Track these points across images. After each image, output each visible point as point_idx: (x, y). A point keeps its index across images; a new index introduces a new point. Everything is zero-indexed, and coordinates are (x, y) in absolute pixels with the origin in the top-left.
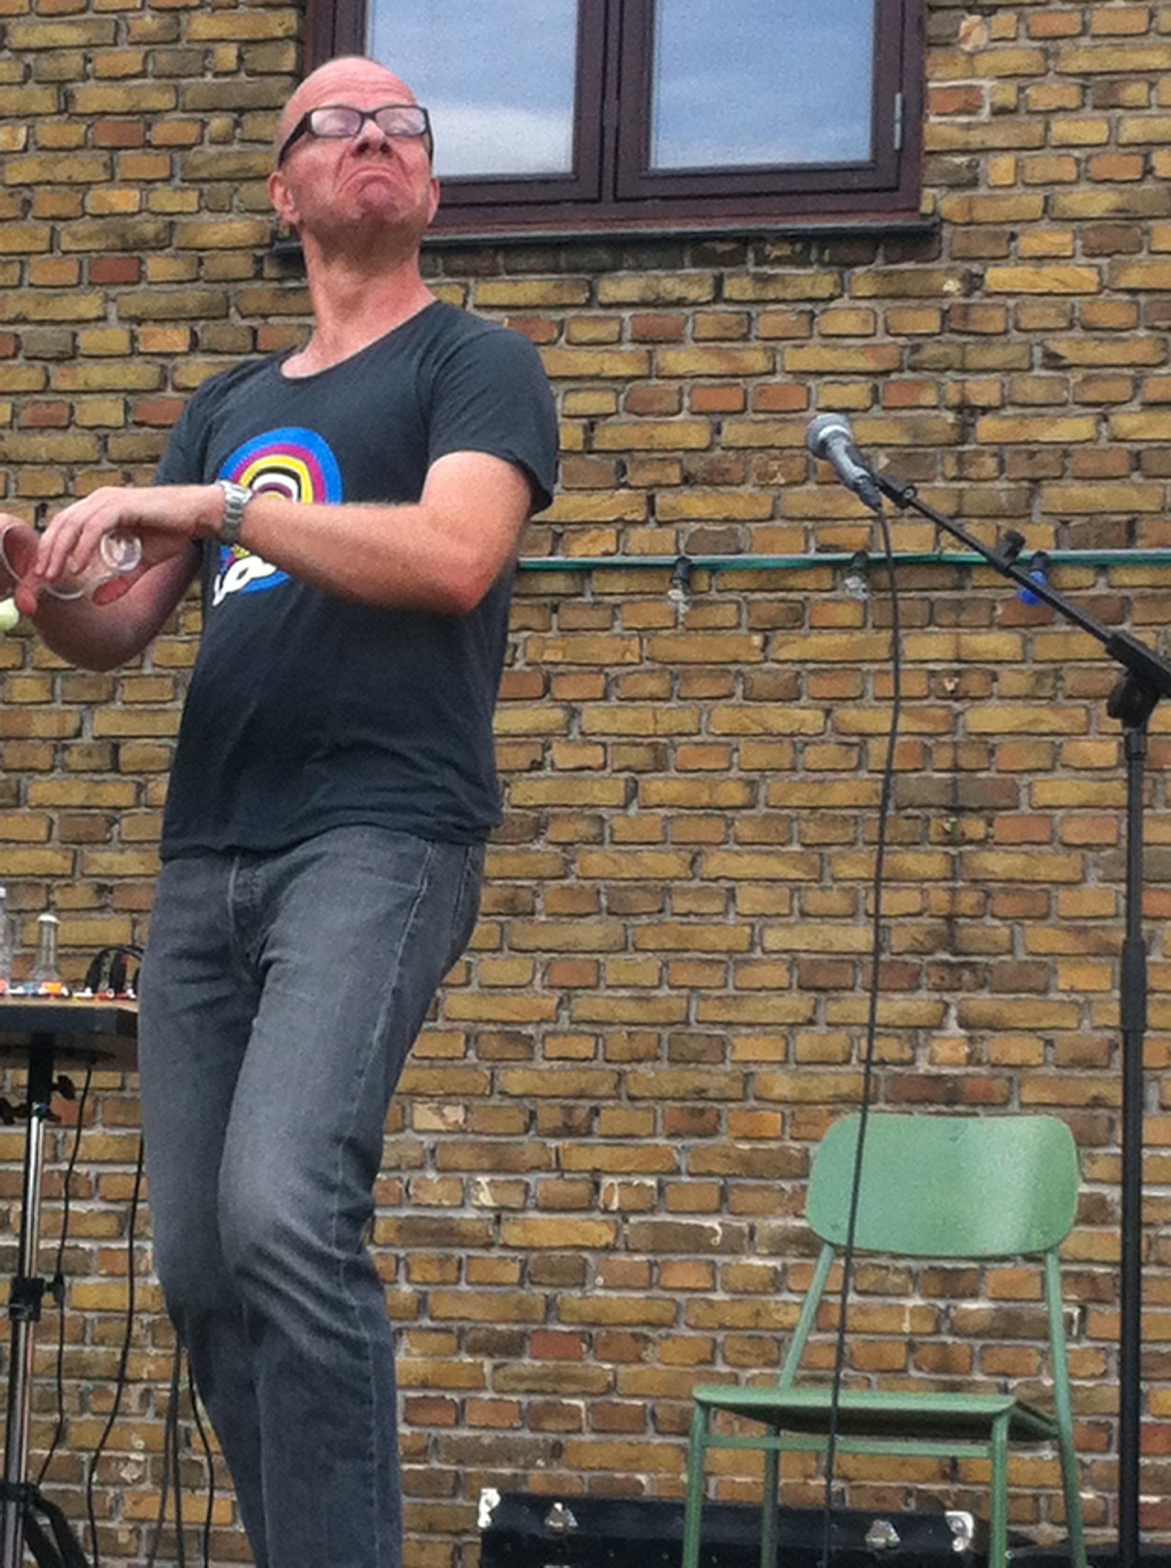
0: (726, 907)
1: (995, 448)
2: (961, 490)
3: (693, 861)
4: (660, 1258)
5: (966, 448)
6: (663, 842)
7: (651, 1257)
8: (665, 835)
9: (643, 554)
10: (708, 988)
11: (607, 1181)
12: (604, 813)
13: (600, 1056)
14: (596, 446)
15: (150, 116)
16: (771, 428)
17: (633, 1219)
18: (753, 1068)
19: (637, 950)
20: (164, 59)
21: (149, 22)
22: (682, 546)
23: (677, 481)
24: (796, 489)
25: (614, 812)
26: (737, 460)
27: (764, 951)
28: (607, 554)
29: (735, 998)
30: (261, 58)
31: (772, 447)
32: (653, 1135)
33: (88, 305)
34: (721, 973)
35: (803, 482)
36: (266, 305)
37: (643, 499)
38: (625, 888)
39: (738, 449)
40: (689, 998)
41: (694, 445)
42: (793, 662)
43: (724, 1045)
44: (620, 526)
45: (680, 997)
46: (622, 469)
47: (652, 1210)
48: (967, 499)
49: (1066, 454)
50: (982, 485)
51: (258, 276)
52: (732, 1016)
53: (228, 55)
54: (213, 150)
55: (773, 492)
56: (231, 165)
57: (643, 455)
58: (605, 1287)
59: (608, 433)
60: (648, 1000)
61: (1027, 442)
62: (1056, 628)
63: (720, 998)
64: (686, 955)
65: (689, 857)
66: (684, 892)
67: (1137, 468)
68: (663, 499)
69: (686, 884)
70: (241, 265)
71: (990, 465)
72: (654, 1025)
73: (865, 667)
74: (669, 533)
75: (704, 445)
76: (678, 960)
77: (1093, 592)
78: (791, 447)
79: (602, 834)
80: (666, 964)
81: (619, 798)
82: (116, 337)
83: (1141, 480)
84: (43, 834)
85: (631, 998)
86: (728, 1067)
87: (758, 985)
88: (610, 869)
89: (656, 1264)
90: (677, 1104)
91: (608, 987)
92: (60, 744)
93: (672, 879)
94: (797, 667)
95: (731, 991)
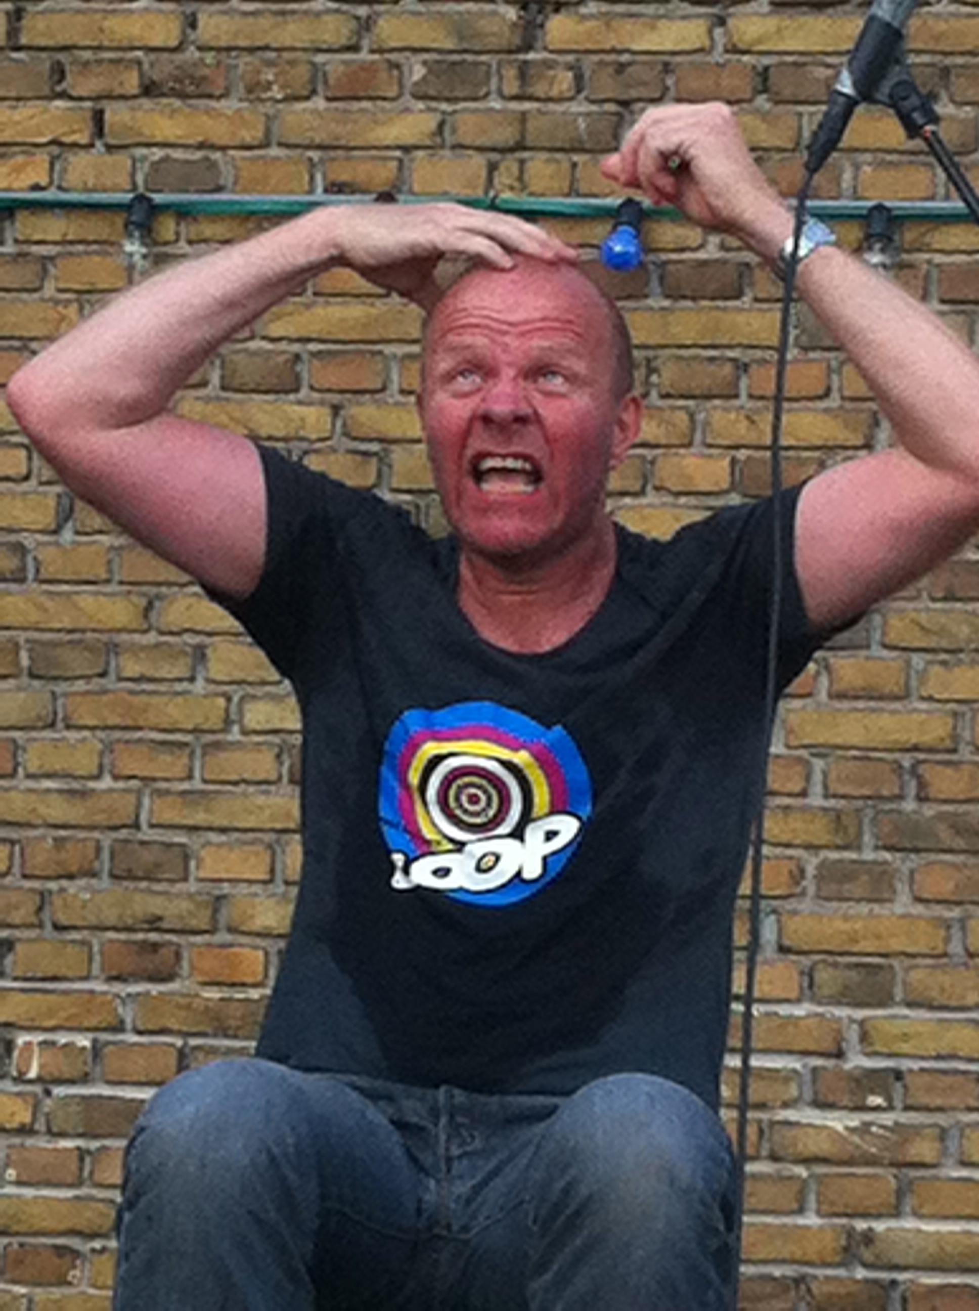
0: (194, 669)
1: (570, 58)
2: (524, 115)
3: (150, 606)
4: (94, 1145)
5: (531, 56)
6: (108, 581)
7: (80, 1143)
8: (110, 571)
9: (87, 190)
10: (166, 780)
11: (21, 1039)
12: (28, 540)
13: (16, 870)
14: (24, 41)
16: (265, 22)
17: (59, 1091)
18: (226, 888)
19: (68, 727)
22: (140, 179)
23: (135, 91)
24: (300, 106)
25: (40, 537)
26: (219, 63)
27: (244, 732)
28: (36, 188)
29: (203, 793)
31: (266, 48)
32: (86, 978)
34: (185, 760)
35: (307, 98)
37: (88, 115)
38: (55, 645)
39: (219, 50)
40: (139, 793)
41: (157, 42)
42: (291, 340)
43: (186, 858)
44: (55, 150)
45: (126, 791)
46: (59, 72)
47: (85, 1079)
48: (531, 125)
49: (667, 68)
50: (552, 106)
52: (200, 818)
55: (268, 108)
57: (87, 55)
58: (19, 1183)
59: (41, 24)
60: (84, 794)
61: (613, 51)
62: (650, 302)
63: (184, 793)
64: (138, 735)
65: (143, 602)
66: (135, 650)
67: (765, 90)
68: (115, 114)
69: (137, 637)
71: (565, 81)
72: (92, 828)
73: (388, 349)
74: (123, 160)
75: (174, 43)
76: (127, 742)
77: (701, 255)
78: (293, 49)
79: (23, 569)
80: (109, 747)
81: (48, 519)
83: (768, 106)
85: (60, 791)
86: (192, 886)
87: (234, 777)
88: (34, 617)
89: (89, 1152)
90: (123, 936)
91: (29, 776)
93: (119, 631)
94: (296, 347)
95: (197, 784)
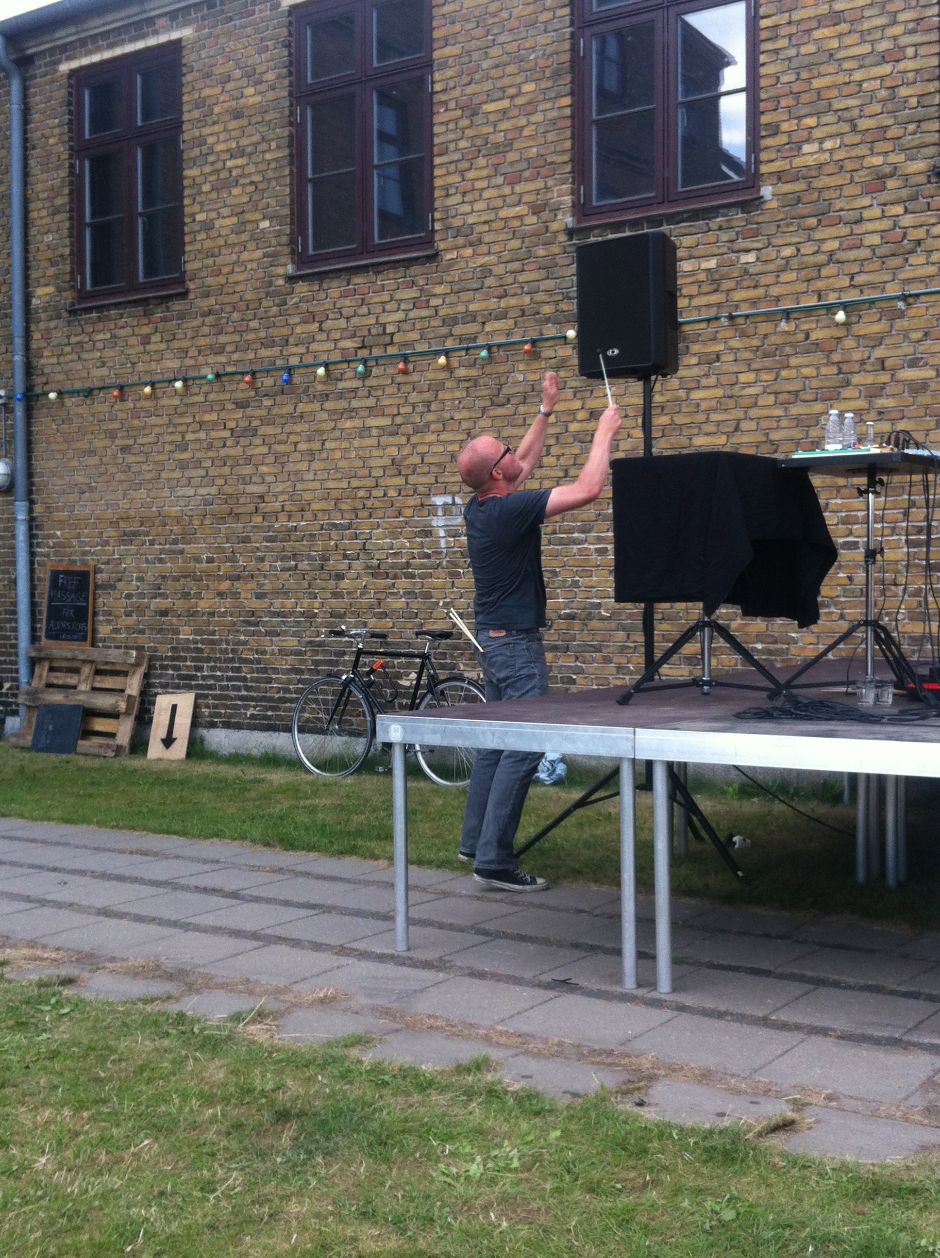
15: (885, 128)
20: (890, 106)
21: (883, 93)
30: (926, 101)
33: (866, 201)
36: (932, 192)
51: (929, 182)
53: (914, 101)
54: (910, 137)
56: (917, 142)
70: (922, 179)
82: (876, 212)
84: (857, 395)
92: (863, 362)
